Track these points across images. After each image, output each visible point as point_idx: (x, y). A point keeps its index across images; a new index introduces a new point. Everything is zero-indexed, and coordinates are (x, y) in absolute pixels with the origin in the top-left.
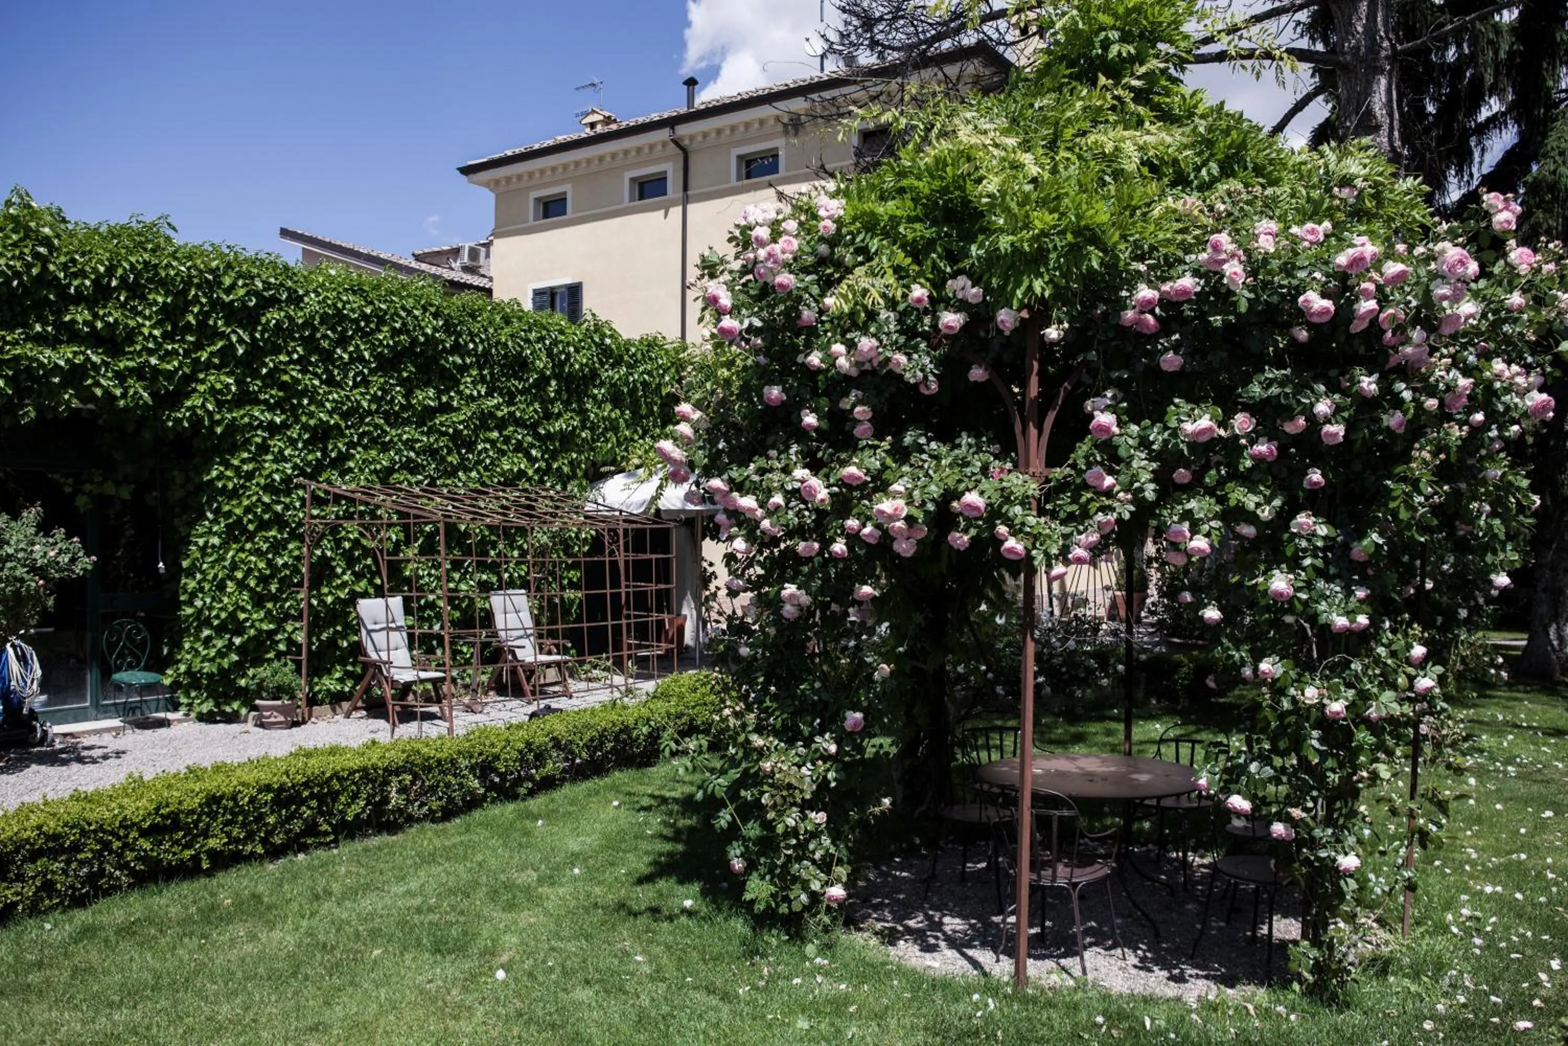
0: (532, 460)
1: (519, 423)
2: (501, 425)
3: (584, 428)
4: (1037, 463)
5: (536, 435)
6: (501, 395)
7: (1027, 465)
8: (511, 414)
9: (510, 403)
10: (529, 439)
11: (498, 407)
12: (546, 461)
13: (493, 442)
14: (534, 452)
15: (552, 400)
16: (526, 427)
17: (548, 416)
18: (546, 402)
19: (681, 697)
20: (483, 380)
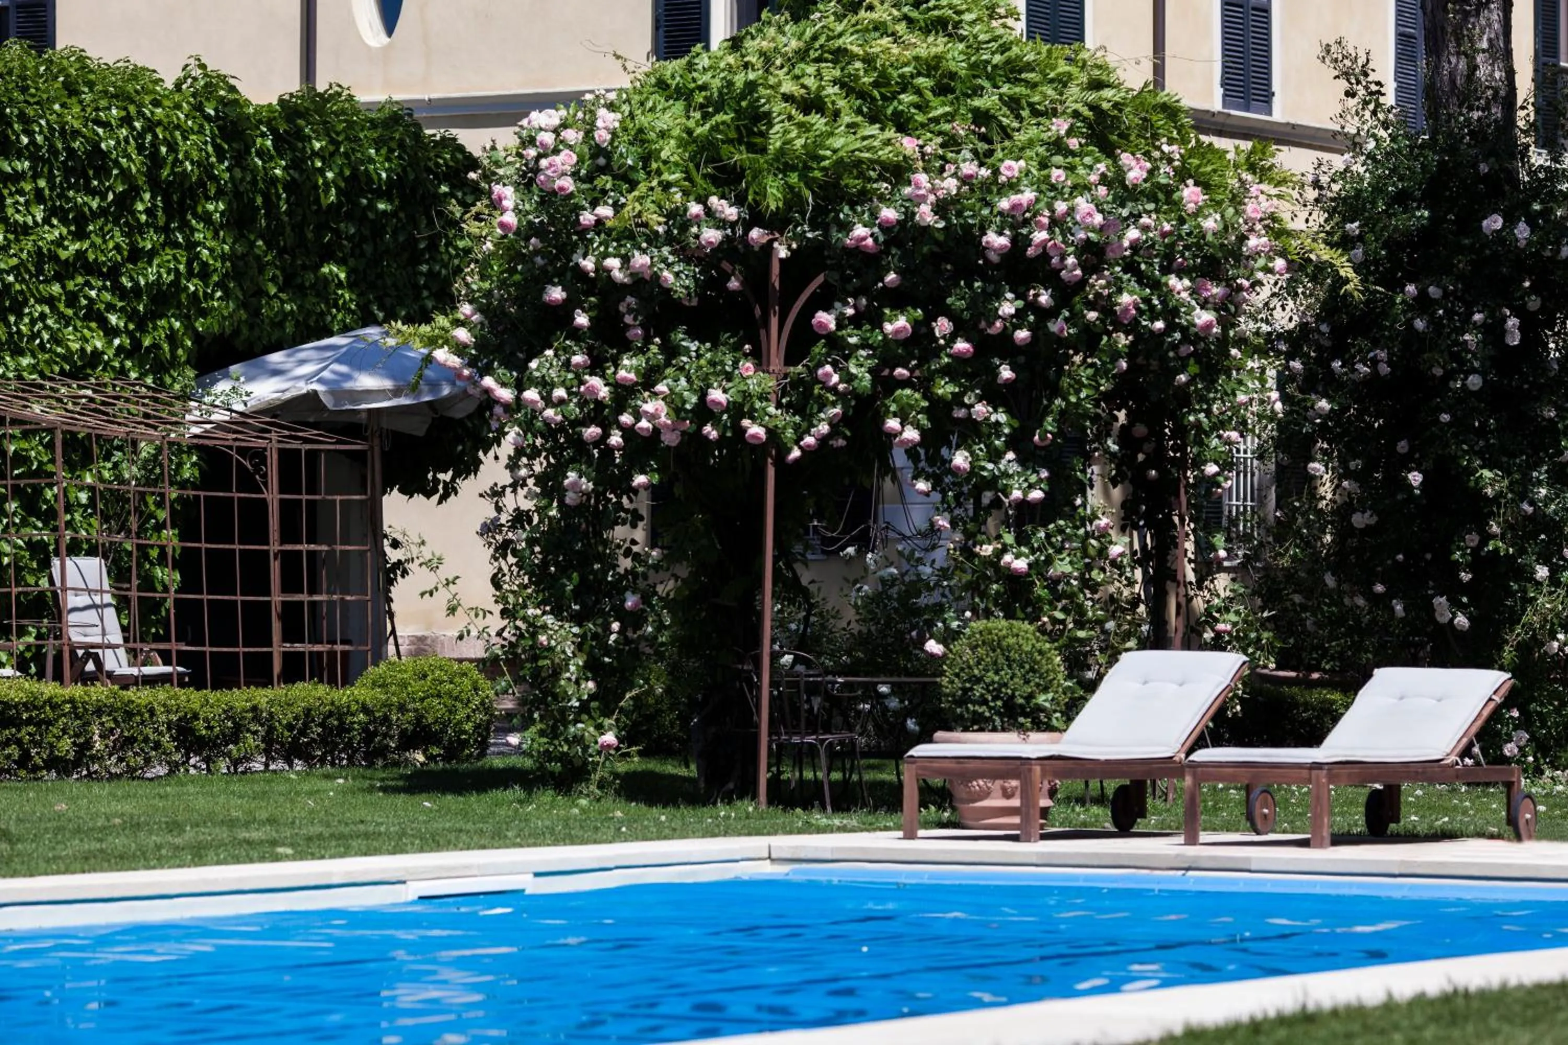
0: (110, 332)
1: (91, 269)
2: (64, 271)
3: (190, 274)
4: (776, 362)
5: (118, 289)
6: (64, 221)
7: (769, 364)
8: (80, 254)
9: (80, 235)
10: (107, 296)
11: (59, 242)
12: (130, 334)
13: (50, 301)
14: (113, 319)
15: (140, 229)
16: (101, 275)
17: (136, 255)
18: (134, 230)
19: (404, 685)
20: (39, 196)
